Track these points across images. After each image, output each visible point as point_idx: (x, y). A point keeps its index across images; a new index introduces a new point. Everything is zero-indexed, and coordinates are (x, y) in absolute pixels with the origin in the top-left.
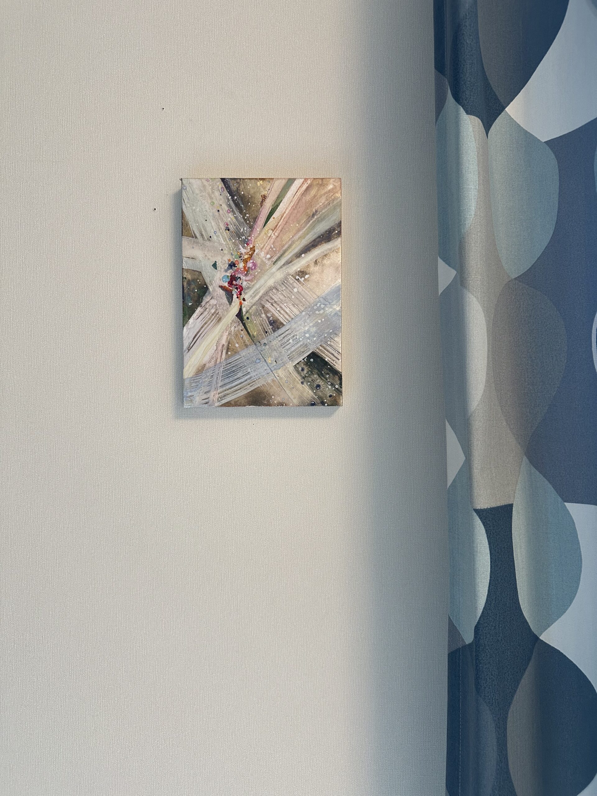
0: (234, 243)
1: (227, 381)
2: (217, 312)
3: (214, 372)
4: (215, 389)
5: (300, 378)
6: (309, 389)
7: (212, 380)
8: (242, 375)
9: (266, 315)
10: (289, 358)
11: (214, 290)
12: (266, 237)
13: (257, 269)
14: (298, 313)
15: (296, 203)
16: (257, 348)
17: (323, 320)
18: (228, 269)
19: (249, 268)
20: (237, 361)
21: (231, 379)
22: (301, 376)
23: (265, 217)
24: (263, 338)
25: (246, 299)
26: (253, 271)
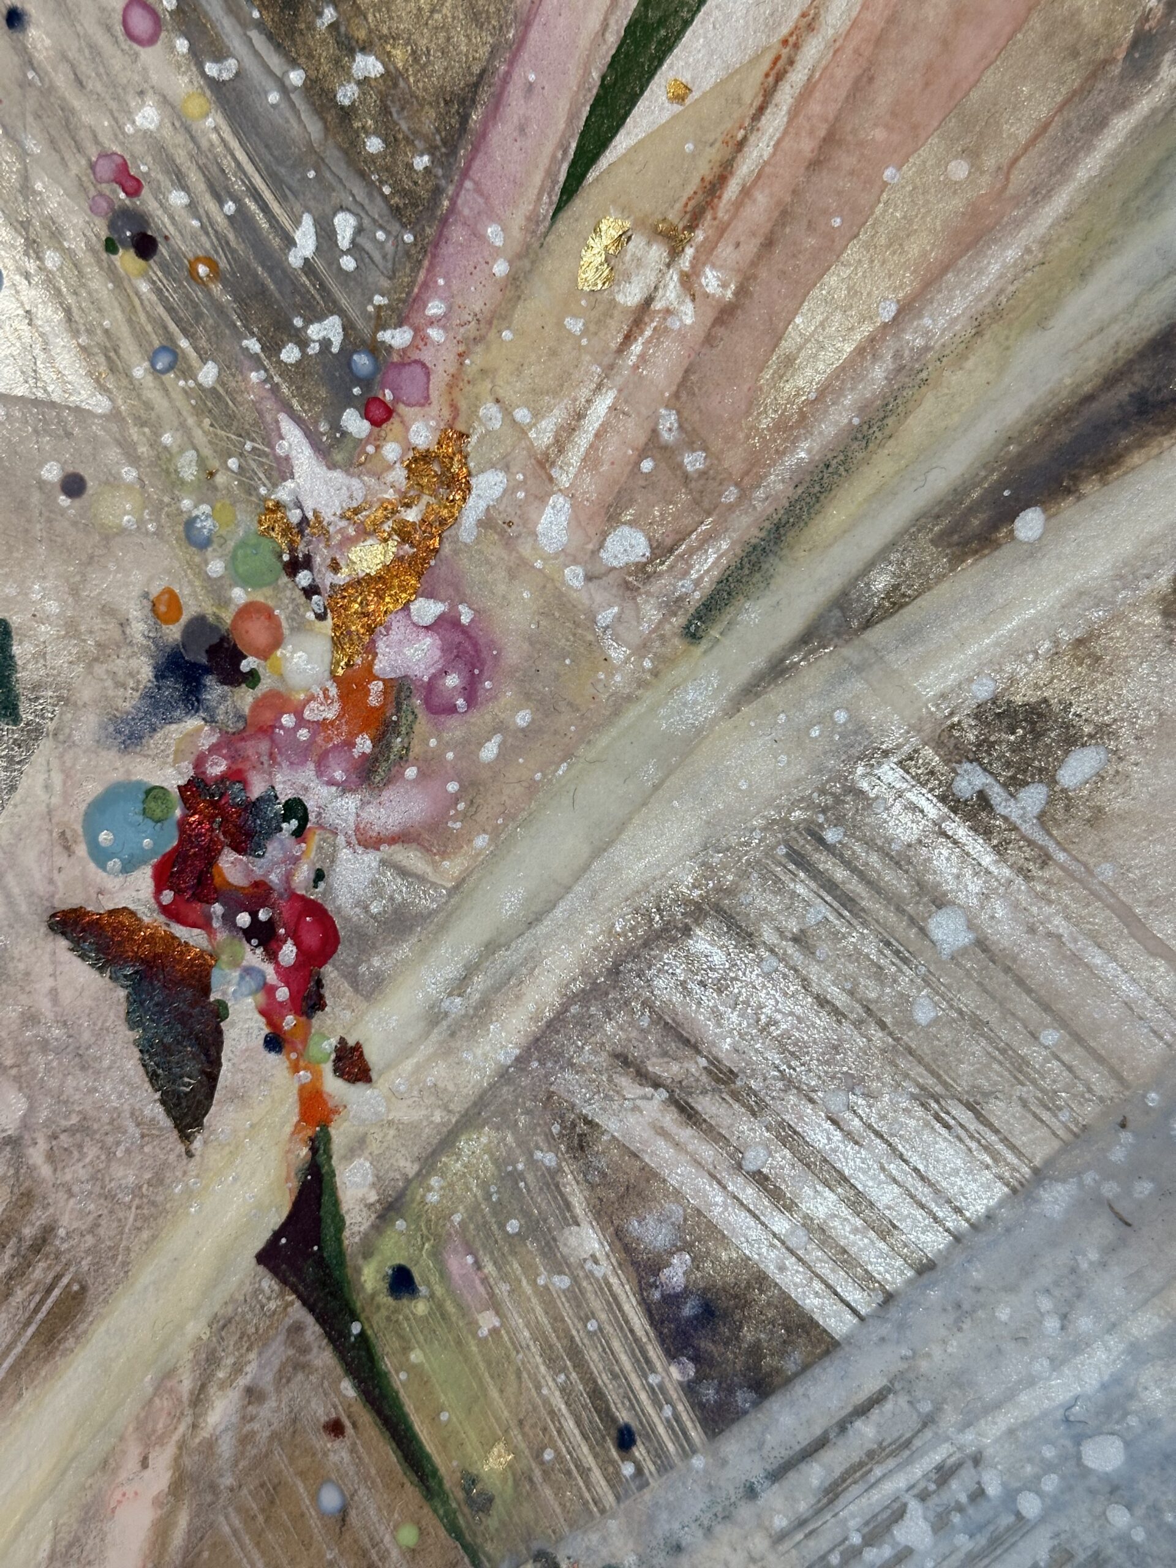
0: (215, 404)
9: (619, 1234)
12: (595, 326)
13: (493, 697)
14: (981, 1191)
18: (153, 713)
19: (398, 688)
23: (572, 81)
24: (587, 1516)
25: (373, 1055)
26: (452, 721)
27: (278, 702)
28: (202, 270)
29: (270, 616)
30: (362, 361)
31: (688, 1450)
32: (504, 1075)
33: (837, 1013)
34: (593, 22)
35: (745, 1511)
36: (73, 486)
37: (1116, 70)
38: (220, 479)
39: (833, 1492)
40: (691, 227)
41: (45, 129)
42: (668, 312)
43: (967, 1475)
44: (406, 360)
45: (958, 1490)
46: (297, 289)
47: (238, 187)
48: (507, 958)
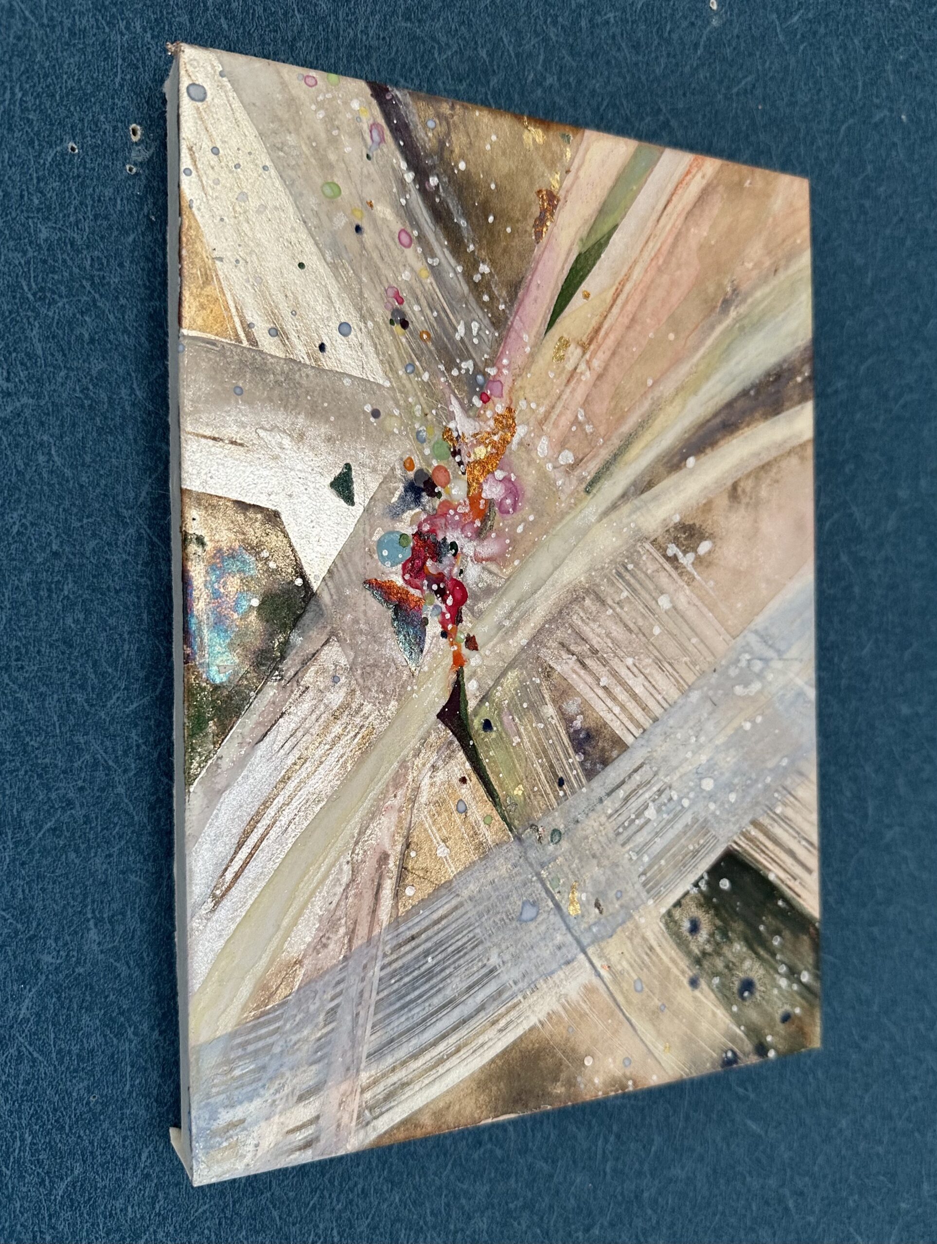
0: (428, 388)
1: (400, 1023)
2: (354, 706)
3: (340, 993)
4: (348, 1069)
5: (684, 963)
6: (717, 1003)
7: (333, 1030)
8: (465, 985)
9: (560, 708)
10: (644, 885)
11: (341, 601)
12: (558, 375)
13: (522, 509)
14: (673, 694)
15: (666, 247)
16: (524, 856)
17: (759, 719)
18: (403, 505)
19: (490, 503)
20: (443, 922)
21: (418, 1012)
22: (689, 953)
23: (552, 285)
24: (548, 810)
25: (478, 640)
26: (508, 517)
27: (448, 505)
28: (425, 336)
29: (446, 471)
30: (480, 378)
31: (581, 786)
32: (523, 650)
33: (630, 631)
34: (559, 267)
35: (599, 807)
36: (376, 414)
37: (718, 310)
38: (429, 417)
39: (626, 799)
40: (589, 344)
41: (369, 274)
42: (581, 373)
43: (667, 792)
44: (495, 380)
45: (664, 798)
46: (457, 348)
47: (439, 308)
48: (524, 606)
